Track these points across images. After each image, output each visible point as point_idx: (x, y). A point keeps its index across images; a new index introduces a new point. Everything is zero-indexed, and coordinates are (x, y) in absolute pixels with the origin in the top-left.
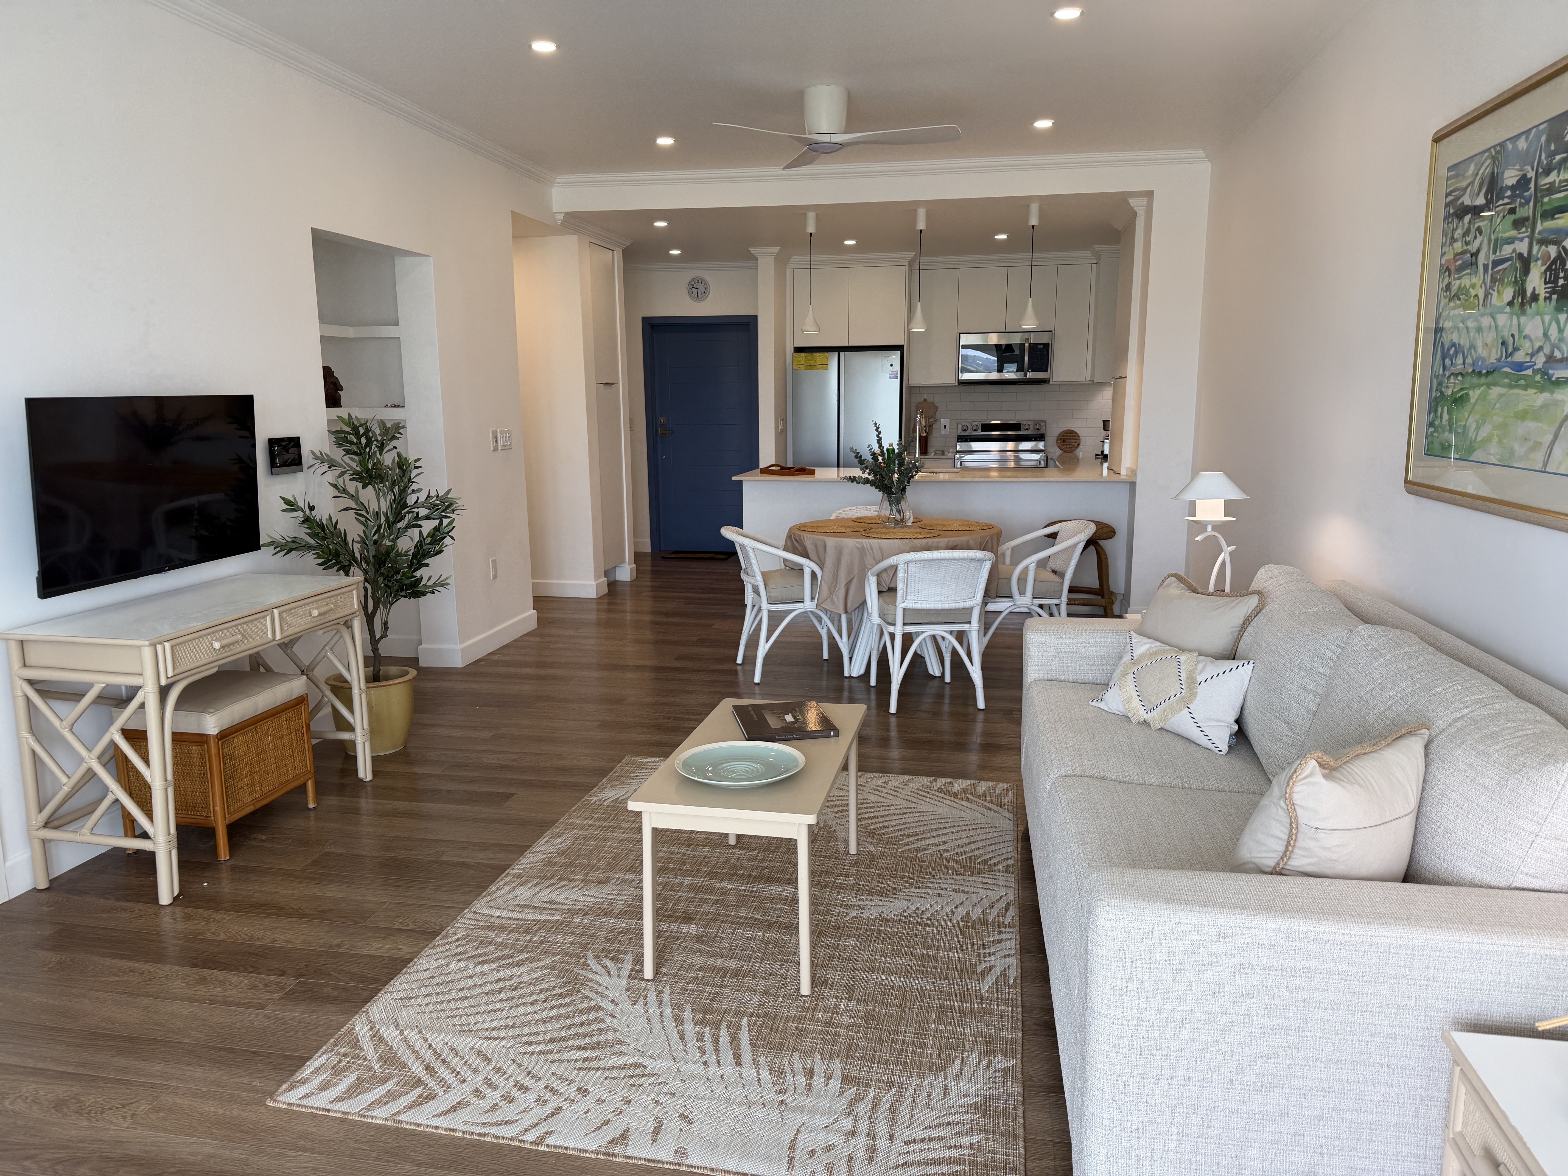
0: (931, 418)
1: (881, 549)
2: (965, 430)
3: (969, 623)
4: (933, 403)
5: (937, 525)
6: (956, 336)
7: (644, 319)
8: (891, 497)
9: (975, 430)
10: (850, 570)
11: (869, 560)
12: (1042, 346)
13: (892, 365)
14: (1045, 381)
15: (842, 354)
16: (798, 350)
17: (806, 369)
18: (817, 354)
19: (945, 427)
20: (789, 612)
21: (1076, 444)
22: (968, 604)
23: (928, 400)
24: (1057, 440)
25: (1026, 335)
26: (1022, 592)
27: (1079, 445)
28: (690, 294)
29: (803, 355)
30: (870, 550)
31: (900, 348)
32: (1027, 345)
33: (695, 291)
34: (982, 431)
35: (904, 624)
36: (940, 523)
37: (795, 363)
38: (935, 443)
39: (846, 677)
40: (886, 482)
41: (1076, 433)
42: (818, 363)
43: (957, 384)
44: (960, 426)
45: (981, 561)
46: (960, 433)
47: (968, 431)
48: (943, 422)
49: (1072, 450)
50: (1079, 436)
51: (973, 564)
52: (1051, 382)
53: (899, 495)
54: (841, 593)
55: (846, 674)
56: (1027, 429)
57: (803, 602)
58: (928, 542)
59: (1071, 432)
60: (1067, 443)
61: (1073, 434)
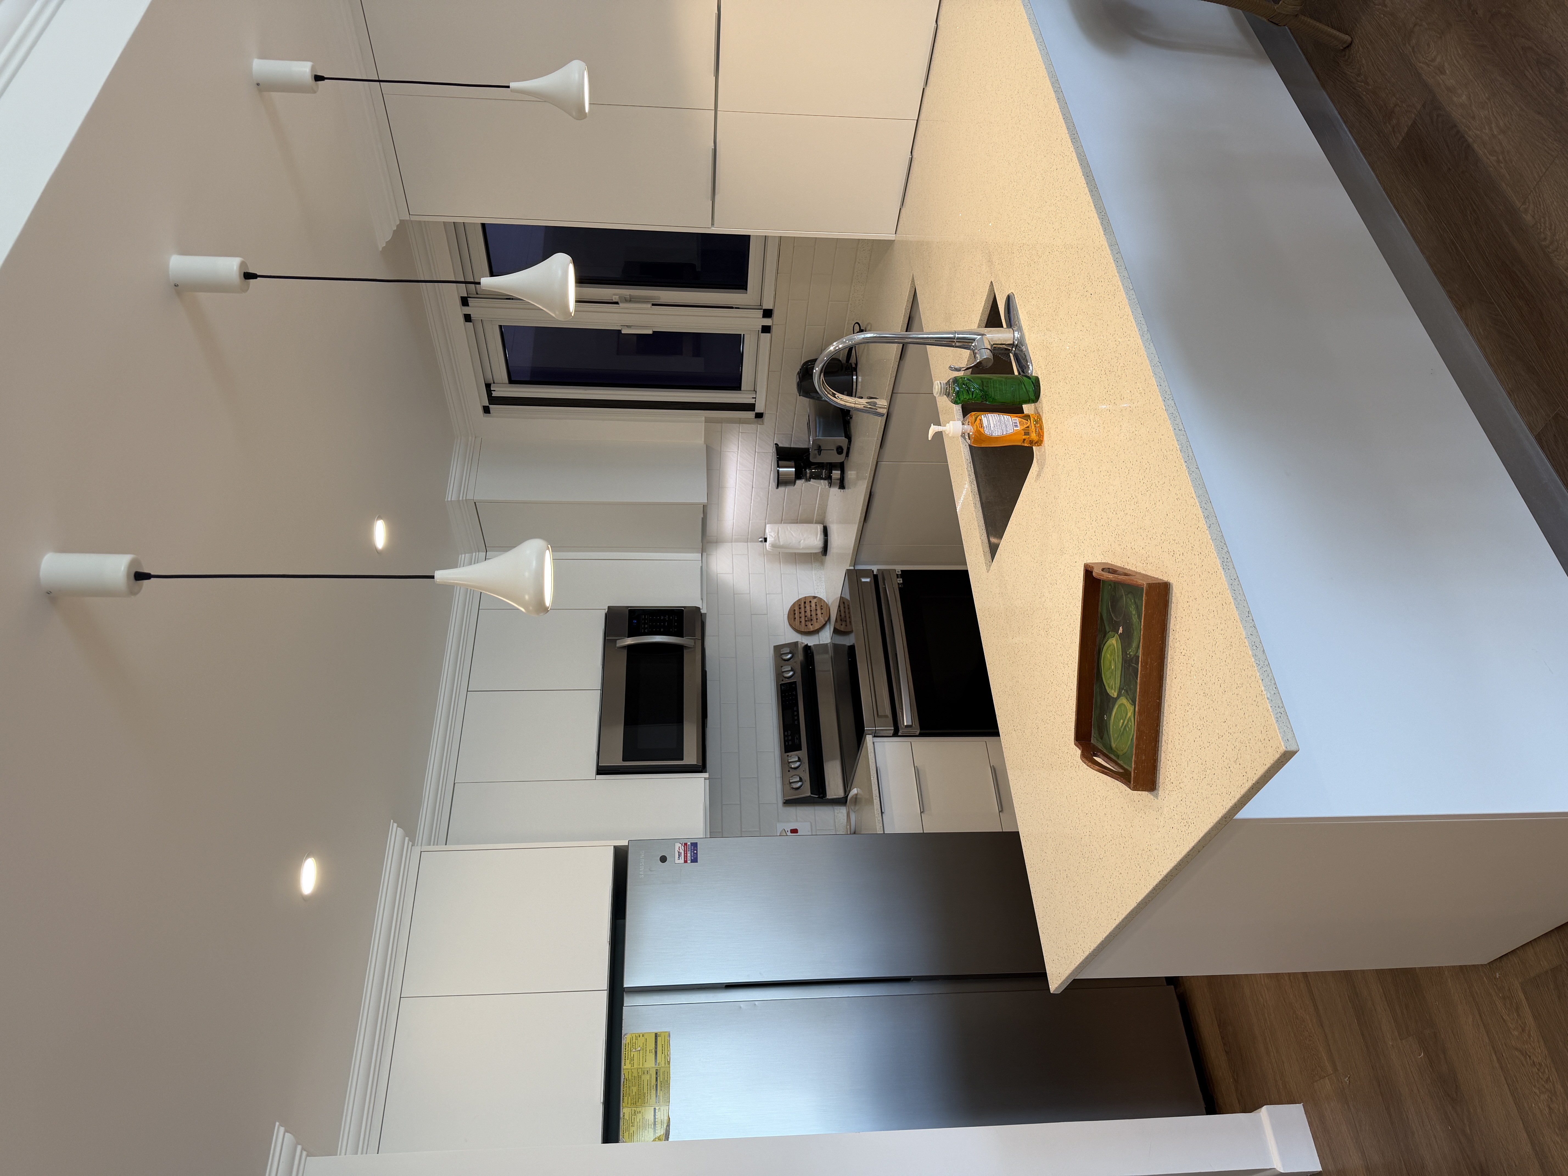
15: (628, 985)
27: (815, 597)
31: (622, 855)
41: (794, 604)
59: (792, 613)
60: (814, 613)
61: (797, 609)
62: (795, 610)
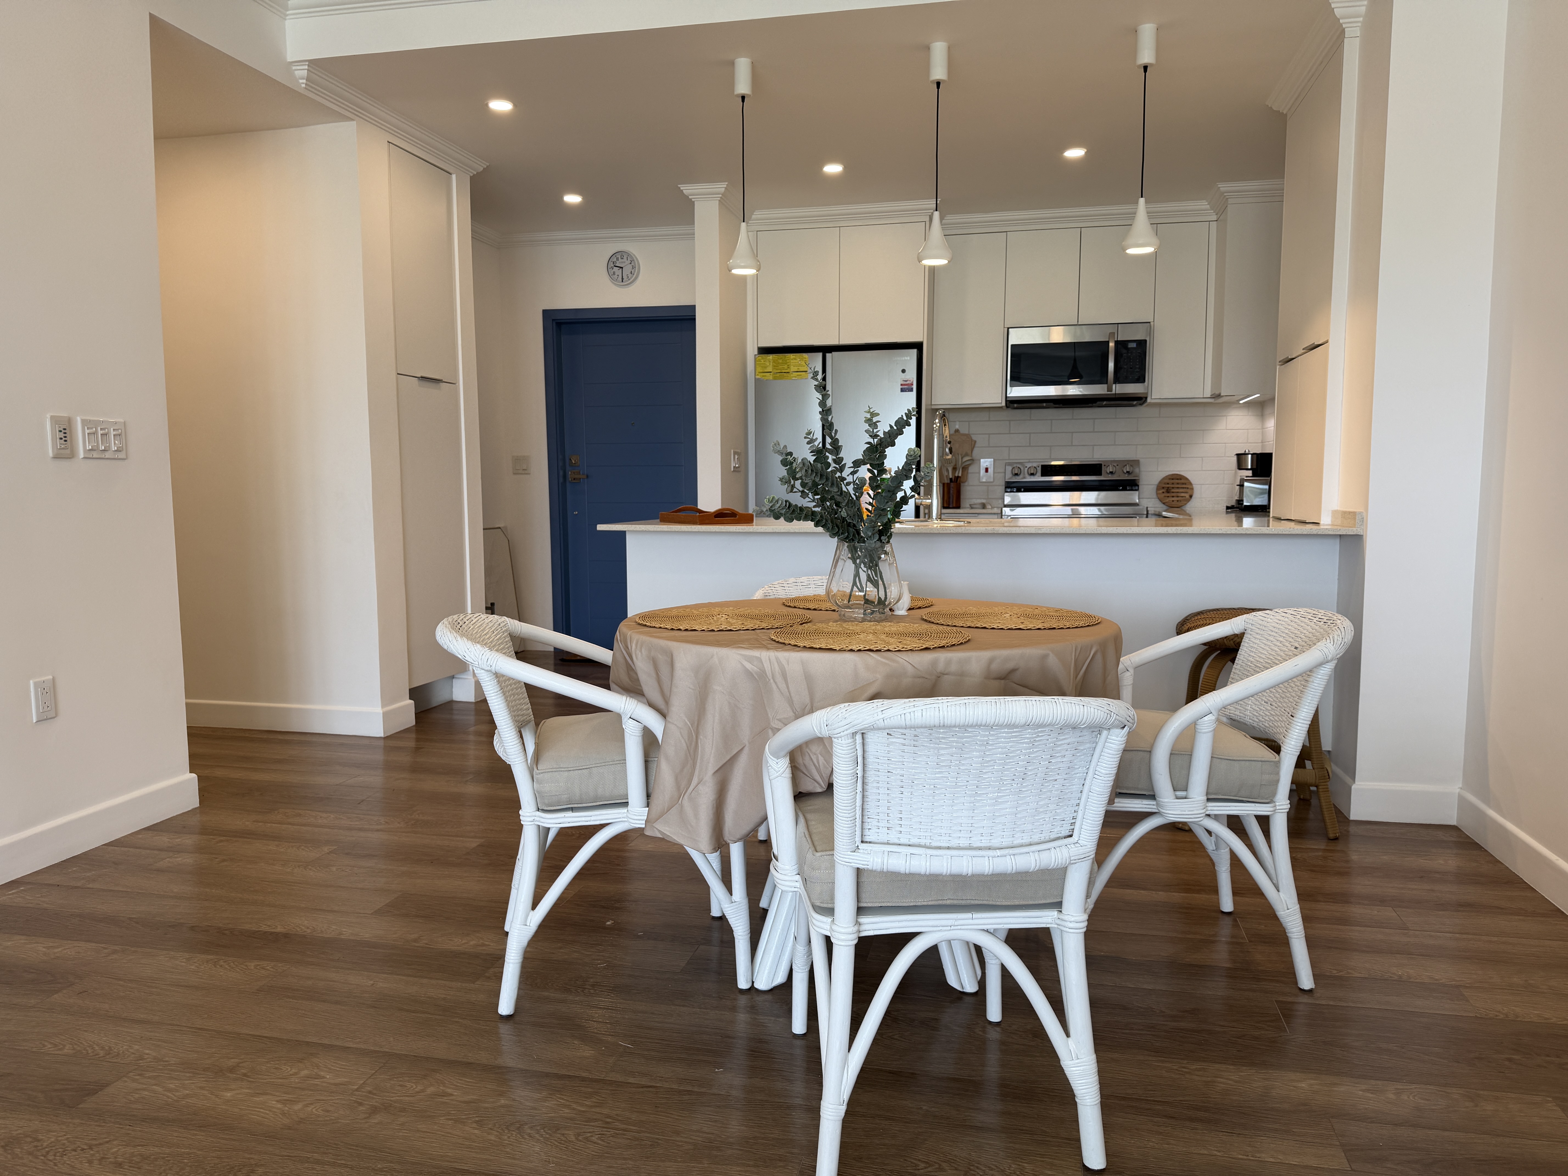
0: (967, 455)
1: (809, 679)
2: (1016, 474)
3: (1058, 905)
4: (968, 436)
5: (963, 615)
6: (1002, 332)
7: (546, 313)
8: (855, 549)
9: (1032, 474)
10: (728, 735)
11: (779, 706)
12: (1134, 345)
13: (903, 371)
14: (1140, 400)
15: (828, 355)
16: (765, 351)
17: (775, 378)
18: (792, 356)
19: (987, 470)
20: (590, 831)
21: (1187, 496)
22: (1054, 857)
23: (962, 431)
24: (1158, 489)
25: (1111, 329)
26: (1181, 786)
27: (1191, 496)
28: (611, 276)
29: (771, 357)
30: (779, 679)
31: (918, 346)
32: (1112, 344)
33: (618, 272)
34: (1043, 475)
35: (861, 911)
36: (973, 610)
37: (759, 369)
38: (971, 493)
39: (742, 991)
40: (844, 514)
41: (1187, 479)
42: (793, 369)
43: (1004, 404)
44: (1009, 468)
45: (1097, 729)
46: (1009, 477)
47: (1021, 476)
48: (985, 462)
49: (1179, 504)
50: (1191, 484)
51: (1070, 738)
52: (1149, 400)
53: (873, 543)
54: (706, 794)
55: (743, 984)
56: (1111, 473)
57: (625, 804)
58: (934, 663)
59: (1178, 477)
60: (1173, 494)
61: (1182, 481)
62: (1181, 479)
